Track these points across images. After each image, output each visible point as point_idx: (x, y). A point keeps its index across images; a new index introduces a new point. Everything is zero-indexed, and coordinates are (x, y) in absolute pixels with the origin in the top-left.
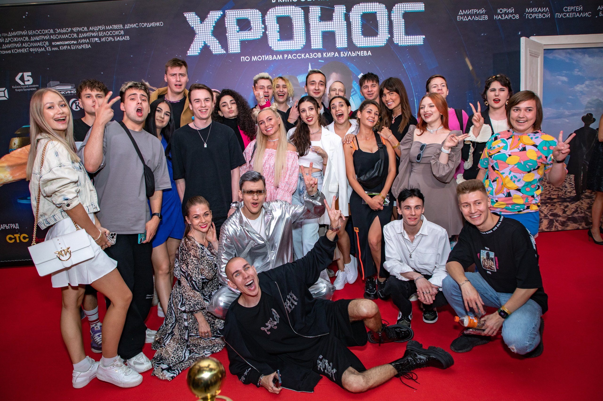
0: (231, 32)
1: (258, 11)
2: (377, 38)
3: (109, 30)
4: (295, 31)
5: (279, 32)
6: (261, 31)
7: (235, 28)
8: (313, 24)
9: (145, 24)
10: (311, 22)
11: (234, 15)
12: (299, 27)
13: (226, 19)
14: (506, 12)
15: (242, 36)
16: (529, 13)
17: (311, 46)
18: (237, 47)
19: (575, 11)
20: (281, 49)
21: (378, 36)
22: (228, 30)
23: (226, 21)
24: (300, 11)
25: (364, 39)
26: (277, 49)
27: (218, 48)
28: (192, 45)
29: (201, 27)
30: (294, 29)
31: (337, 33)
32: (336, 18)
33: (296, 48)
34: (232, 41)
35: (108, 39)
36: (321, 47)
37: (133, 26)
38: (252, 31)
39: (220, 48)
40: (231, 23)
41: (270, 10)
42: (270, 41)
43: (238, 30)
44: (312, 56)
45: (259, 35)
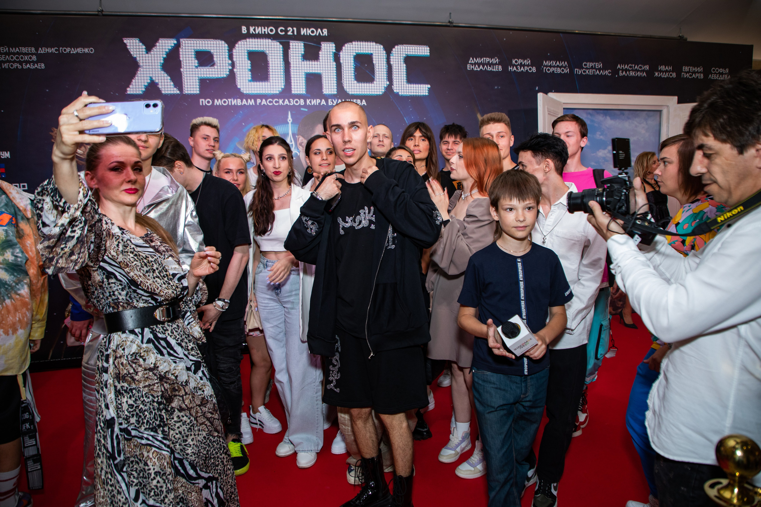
0: (188, 67)
1: (223, 42)
2: (373, 85)
3: (14, 54)
4: (271, 71)
5: (251, 70)
6: (227, 67)
7: (193, 62)
8: (295, 63)
9: (68, 50)
10: (292, 60)
11: (192, 45)
12: (276, 65)
13: (181, 50)
14: (521, 63)
15: (202, 73)
16: (547, 66)
17: (291, 91)
18: (195, 86)
19: (595, 68)
20: (253, 92)
21: (375, 82)
22: (184, 64)
23: (181, 53)
24: (278, 47)
25: (358, 84)
26: (248, 92)
27: (169, 86)
28: (134, 81)
29: (147, 58)
30: (271, 68)
31: (324, 77)
32: (324, 58)
33: (272, 92)
34: (188, 78)
35: (12, 66)
36: (304, 92)
37: (50, 50)
38: (216, 67)
39: (172, 86)
40: (187, 56)
41: (240, 43)
42: (239, 81)
43: (197, 65)
44: (293, 102)
45: (225, 73)
